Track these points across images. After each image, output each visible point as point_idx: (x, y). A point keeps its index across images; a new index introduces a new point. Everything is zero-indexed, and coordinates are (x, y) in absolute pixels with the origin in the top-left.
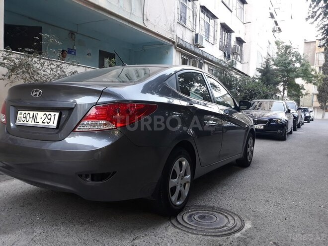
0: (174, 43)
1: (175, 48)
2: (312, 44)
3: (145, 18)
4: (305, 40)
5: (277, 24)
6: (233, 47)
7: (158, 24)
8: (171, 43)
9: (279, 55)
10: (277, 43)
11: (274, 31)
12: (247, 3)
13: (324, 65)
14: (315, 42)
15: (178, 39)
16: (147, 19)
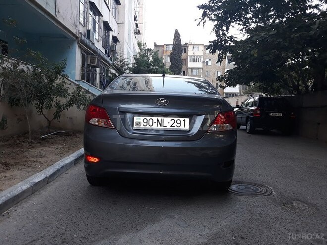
0: (77, 37)
1: (78, 43)
2: (160, 47)
3: (57, 11)
4: (155, 43)
5: (137, 26)
6: (111, 45)
7: (66, 17)
8: (75, 38)
9: (141, 56)
10: (139, 44)
11: (136, 33)
12: (120, 4)
13: (170, 67)
14: (163, 46)
15: (80, 34)
16: (59, 12)
